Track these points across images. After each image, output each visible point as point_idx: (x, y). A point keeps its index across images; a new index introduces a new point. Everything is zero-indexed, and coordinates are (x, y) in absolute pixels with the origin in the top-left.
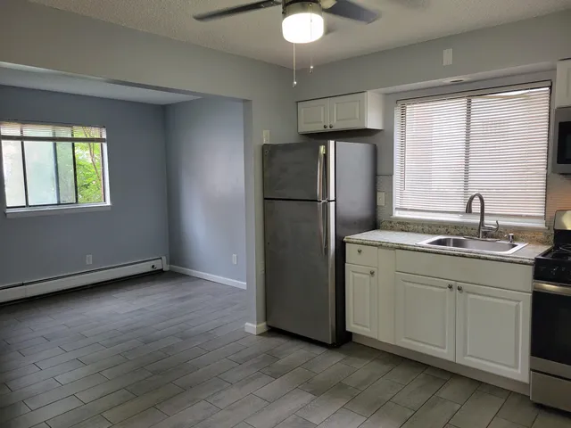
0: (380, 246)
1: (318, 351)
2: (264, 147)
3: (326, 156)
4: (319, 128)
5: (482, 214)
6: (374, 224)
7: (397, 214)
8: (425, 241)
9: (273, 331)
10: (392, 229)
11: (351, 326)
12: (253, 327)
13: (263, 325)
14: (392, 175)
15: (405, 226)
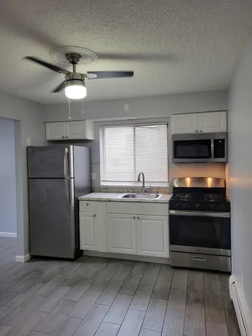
0: (99, 200)
1: (66, 264)
2: (28, 148)
3: (69, 154)
4: (59, 137)
5: (144, 182)
6: (91, 190)
7: (103, 184)
8: (120, 196)
9: (34, 258)
10: (100, 192)
11: (83, 247)
12: (21, 258)
13: (28, 255)
14: (99, 163)
15: (107, 190)
